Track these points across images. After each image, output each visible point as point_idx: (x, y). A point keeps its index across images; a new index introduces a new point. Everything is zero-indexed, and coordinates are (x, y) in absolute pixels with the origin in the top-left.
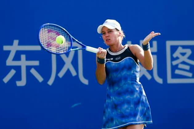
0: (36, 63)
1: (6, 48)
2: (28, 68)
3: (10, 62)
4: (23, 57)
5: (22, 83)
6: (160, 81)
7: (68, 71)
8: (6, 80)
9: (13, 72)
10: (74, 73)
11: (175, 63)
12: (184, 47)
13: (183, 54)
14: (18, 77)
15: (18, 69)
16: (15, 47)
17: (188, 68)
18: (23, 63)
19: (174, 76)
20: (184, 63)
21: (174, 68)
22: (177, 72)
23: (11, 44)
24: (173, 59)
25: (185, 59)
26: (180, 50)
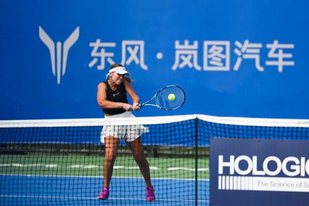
0: (112, 55)
1: (91, 45)
2: (106, 58)
3: (94, 53)
4: (103, 50)
5: (101, 67)
6: (198, 68)
7: (133, 62)
8: (91, 65)
9: (95, 61)
10: (137, 62)
11: (210, 56)
12: (218, 46)
13: (216, 51)
14: (99, 63)
15: (99, 58)
16: (97, 44)
17: (219, 60)
18: (103, 54)
19: (209, 65)
20: (217, 56)
21: (209, 60)
22: (211, 62)
23: (95, 41)
24: (209, 54)
25: (218, 54)
26: (214, 48)
